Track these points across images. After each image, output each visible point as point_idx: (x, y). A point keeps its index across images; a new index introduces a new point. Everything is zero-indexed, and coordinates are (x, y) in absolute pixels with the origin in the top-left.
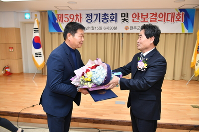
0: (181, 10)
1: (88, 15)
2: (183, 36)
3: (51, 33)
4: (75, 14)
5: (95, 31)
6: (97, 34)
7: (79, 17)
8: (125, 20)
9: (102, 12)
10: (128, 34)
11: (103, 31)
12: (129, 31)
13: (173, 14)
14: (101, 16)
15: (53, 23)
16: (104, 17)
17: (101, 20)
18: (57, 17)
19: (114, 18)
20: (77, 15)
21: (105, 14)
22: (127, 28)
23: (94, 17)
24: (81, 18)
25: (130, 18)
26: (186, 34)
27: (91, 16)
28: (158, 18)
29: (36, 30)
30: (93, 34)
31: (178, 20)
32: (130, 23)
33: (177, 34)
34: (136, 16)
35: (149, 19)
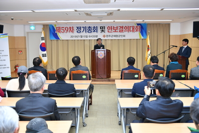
0: (138, 24)
1: (78, 27)
2: (141, 40)
3: (51, 40)
4: (69, 27)
5: (83, 38)
6: (84, 40)
7: (72, 29)
8: (103, 31)
9: (88, 26)
10: (106, 40)
11: (88, 38)
12: (106, 38)
13: (133, 27)
14: (87, 28)
15: (53, 33)
16: (89, 29)
17: (87, 31)
18: (56, 29)
19: (95, 29)
20: (70, 28)
21: (90, 27)
22: (104, 36)
23: (82, 29)
24: (73, 30)
25: (106, 30)
26: (143, 39)
27: (80, 28)
28: (124, 30)
29: (43, 39)
30: (81, 40)
31: (137, 31)
32: (106, 33)
33: (137, 39)
34: (110, 28)
35: (118, 31)
